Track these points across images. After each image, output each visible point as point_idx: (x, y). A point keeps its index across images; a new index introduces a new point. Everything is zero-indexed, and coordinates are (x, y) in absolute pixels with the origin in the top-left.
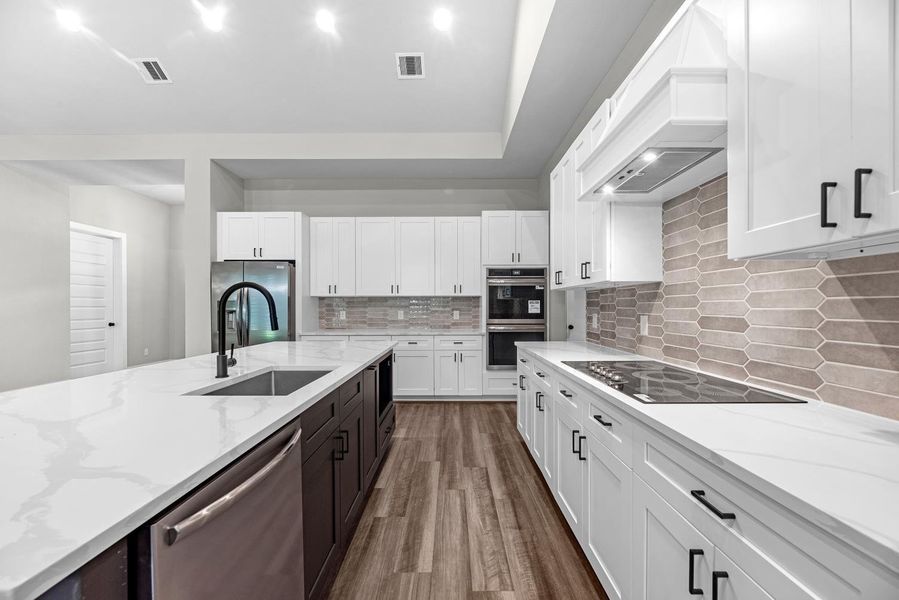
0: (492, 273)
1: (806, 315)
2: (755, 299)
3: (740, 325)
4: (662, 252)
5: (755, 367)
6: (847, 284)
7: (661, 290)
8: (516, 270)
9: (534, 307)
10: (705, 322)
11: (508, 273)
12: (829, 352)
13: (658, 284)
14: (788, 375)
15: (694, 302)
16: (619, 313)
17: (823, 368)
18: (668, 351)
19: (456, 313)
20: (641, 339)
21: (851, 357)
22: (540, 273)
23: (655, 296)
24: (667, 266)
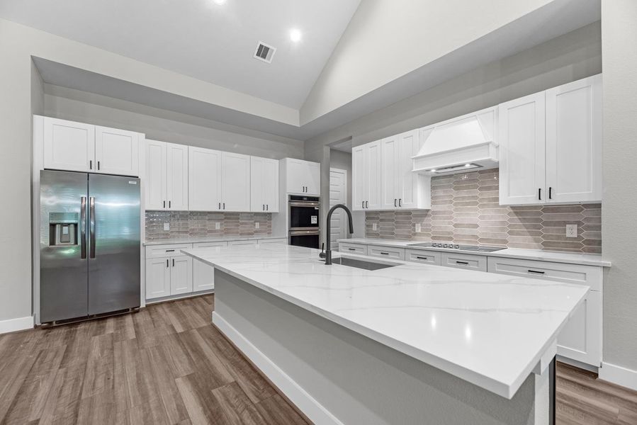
0: (293, 198)
1: (503, 223)
2: (481, 217)
3: (476, 226)
4: (430, 197)
5: (482, 240)
6: (516, 213)
7: (430, 213)
8: (305, 197)
9: (314, 220)
10: (456, 226)
11: (300, 198)
12: (511, 233)
13: (428, 211)
14: (496, 241)
15: (451, 218)
16: (397, 222)
17: (509, 238)
18: (434, 238)
19: (257, 224)
20: (415, 234)
21: (518, 234)
22: (316, 199)
23: (426, 215)
24: (433, 203)
